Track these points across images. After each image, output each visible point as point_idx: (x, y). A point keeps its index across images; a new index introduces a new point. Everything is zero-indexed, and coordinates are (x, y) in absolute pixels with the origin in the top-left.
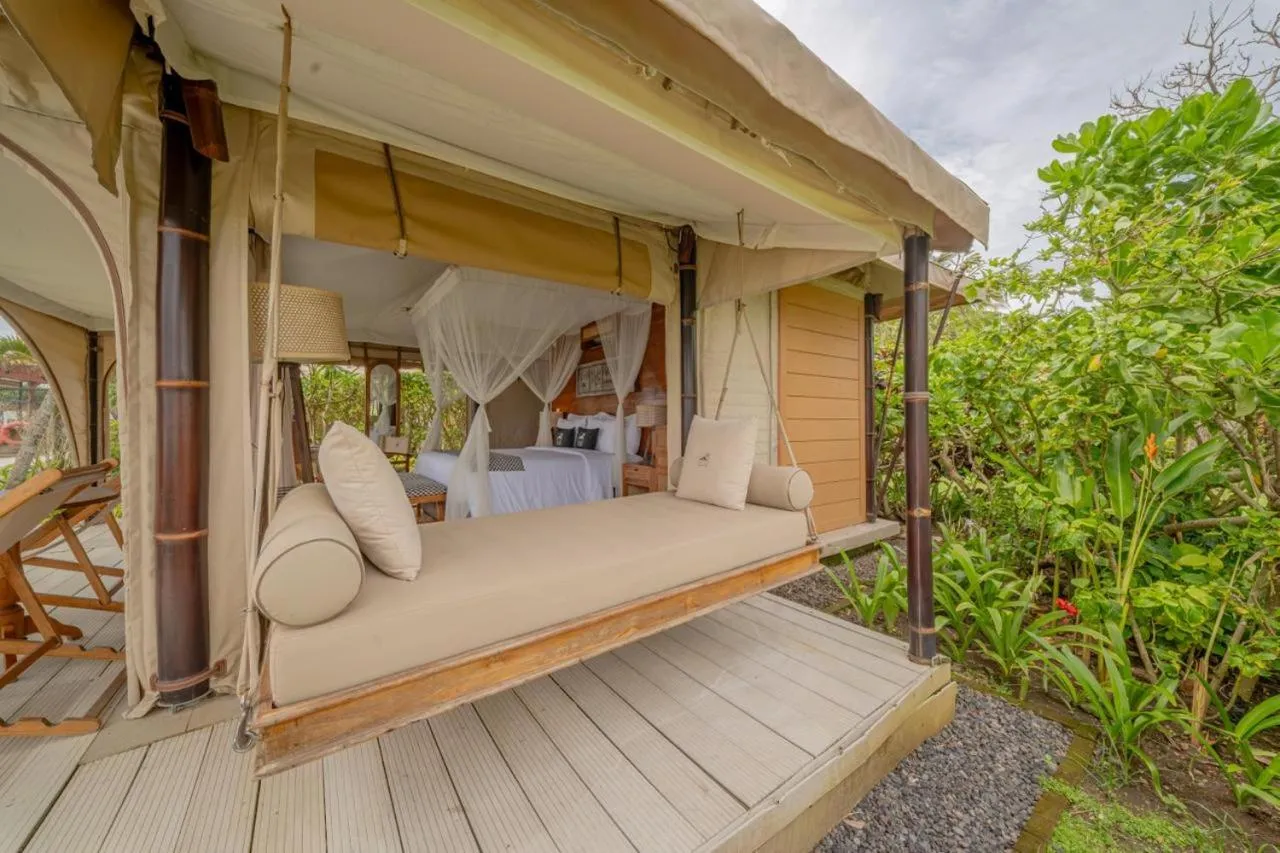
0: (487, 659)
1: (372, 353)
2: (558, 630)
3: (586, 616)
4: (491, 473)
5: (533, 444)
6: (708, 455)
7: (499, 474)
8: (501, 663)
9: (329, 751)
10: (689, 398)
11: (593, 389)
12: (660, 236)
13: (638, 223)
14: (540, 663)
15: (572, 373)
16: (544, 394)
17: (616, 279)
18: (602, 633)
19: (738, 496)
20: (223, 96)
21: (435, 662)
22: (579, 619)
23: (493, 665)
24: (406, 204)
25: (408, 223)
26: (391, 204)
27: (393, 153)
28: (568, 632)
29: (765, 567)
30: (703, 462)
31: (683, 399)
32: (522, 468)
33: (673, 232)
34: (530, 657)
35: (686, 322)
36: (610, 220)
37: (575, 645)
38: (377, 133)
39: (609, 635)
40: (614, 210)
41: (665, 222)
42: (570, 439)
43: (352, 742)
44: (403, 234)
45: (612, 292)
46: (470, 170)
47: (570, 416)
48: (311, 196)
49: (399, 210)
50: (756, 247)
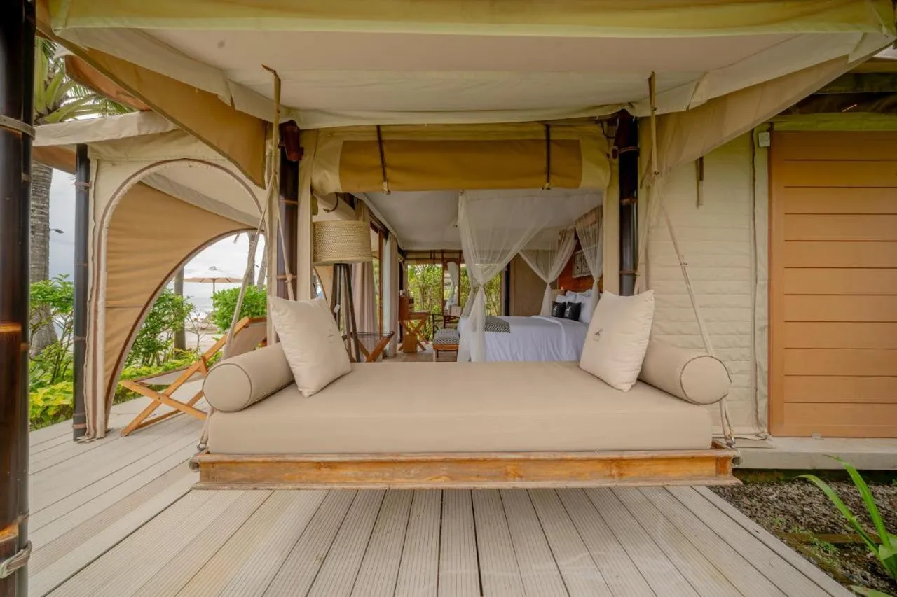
0: (319, 463)
1: (446, 256)
2: (370, 458)
3: (398, 454)
4: (487, 333)
5: (538, 314)
6: (601, 330)
7: (493, 334)
8: (328, 469)
9: (223, 488)
10: (628, 275)
11: (584, 271)
12: (596, 129)
13: (570, 123)
14: (357, 478)
15: (568, 258)
16: (547, 277)
17: (545, 177)
18: (413, 472)
19: (624, 374)
20: (301, 126)
21: (284, 454)
22: (392, 454)
23: (323, 469)
24: (387, 160)
25: (388, 171)
26: (379, 162)
27: (382, 129)
28: (378, 463)
29: (622, 460)
30: (597, 337)
31: (621, 275)
32: (508, 330)
33: (611, 121)
34: (349, 472)
35: (625, 201)
36: (542, 128)
37: (387, 474)
38: (368, 120)
39: (417, 476)
40: (543, 119)
41: (597, 114)
42: (560, 311)
43: (236, 487)
44: (385, 179)
45: (543, 189)
46: (428, 125)
47: (568, 292)
48: (337, 170)
49: (384, 165)
50: (688, 108)
